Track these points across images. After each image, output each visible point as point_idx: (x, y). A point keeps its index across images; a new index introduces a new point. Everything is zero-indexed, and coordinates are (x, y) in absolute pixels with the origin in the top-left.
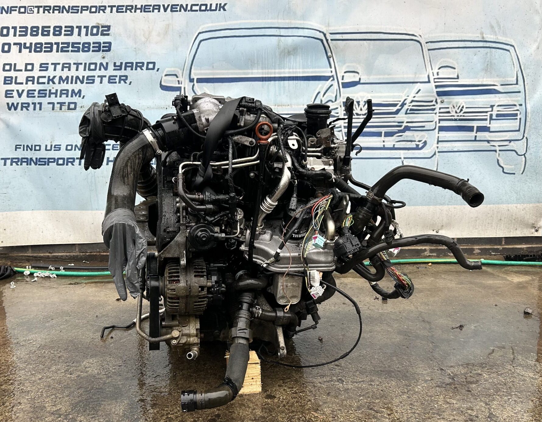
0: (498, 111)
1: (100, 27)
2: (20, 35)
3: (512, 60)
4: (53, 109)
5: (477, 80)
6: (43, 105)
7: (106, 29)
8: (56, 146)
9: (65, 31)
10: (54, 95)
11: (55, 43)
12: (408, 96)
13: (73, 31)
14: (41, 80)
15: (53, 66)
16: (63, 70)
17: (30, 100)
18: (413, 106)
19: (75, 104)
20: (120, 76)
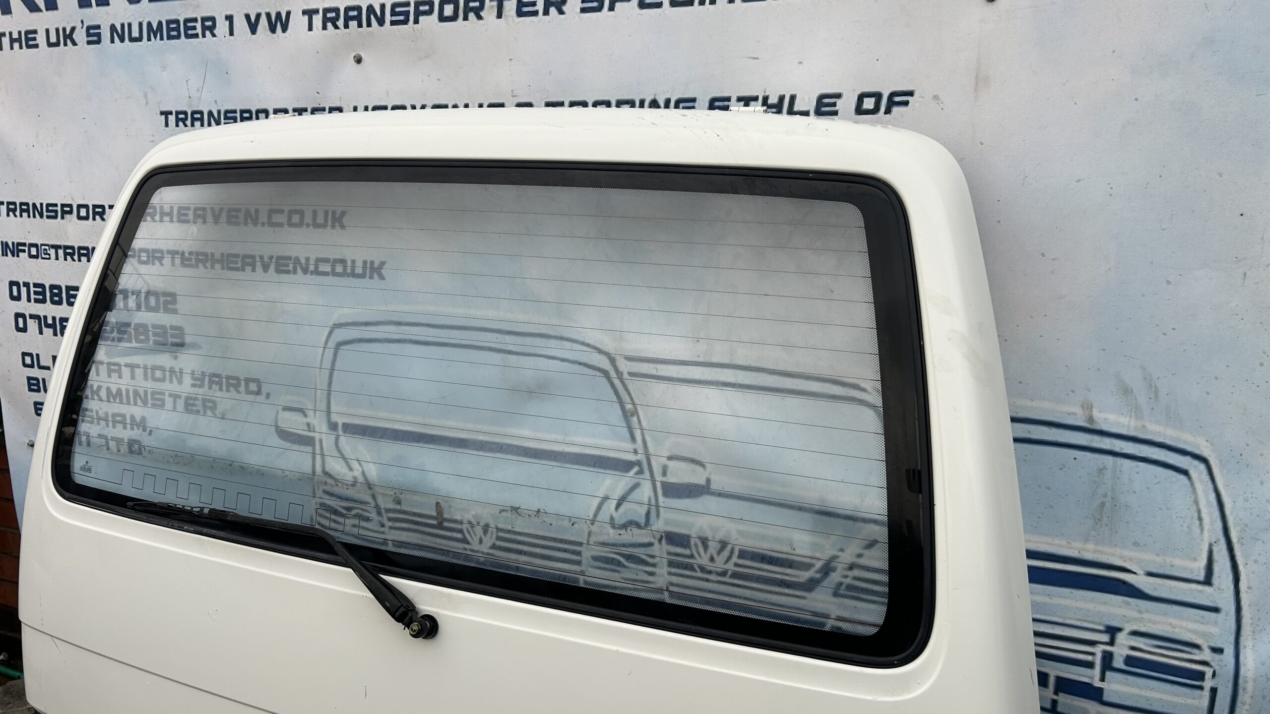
0: (1133, 648)
1: (161, 295)
2: (36, 301)
3: (1196, 502)
5: (1064, 543)
7: (170, 299)
12: (842, 550)
18: (855, 578)
20: (204, 401)
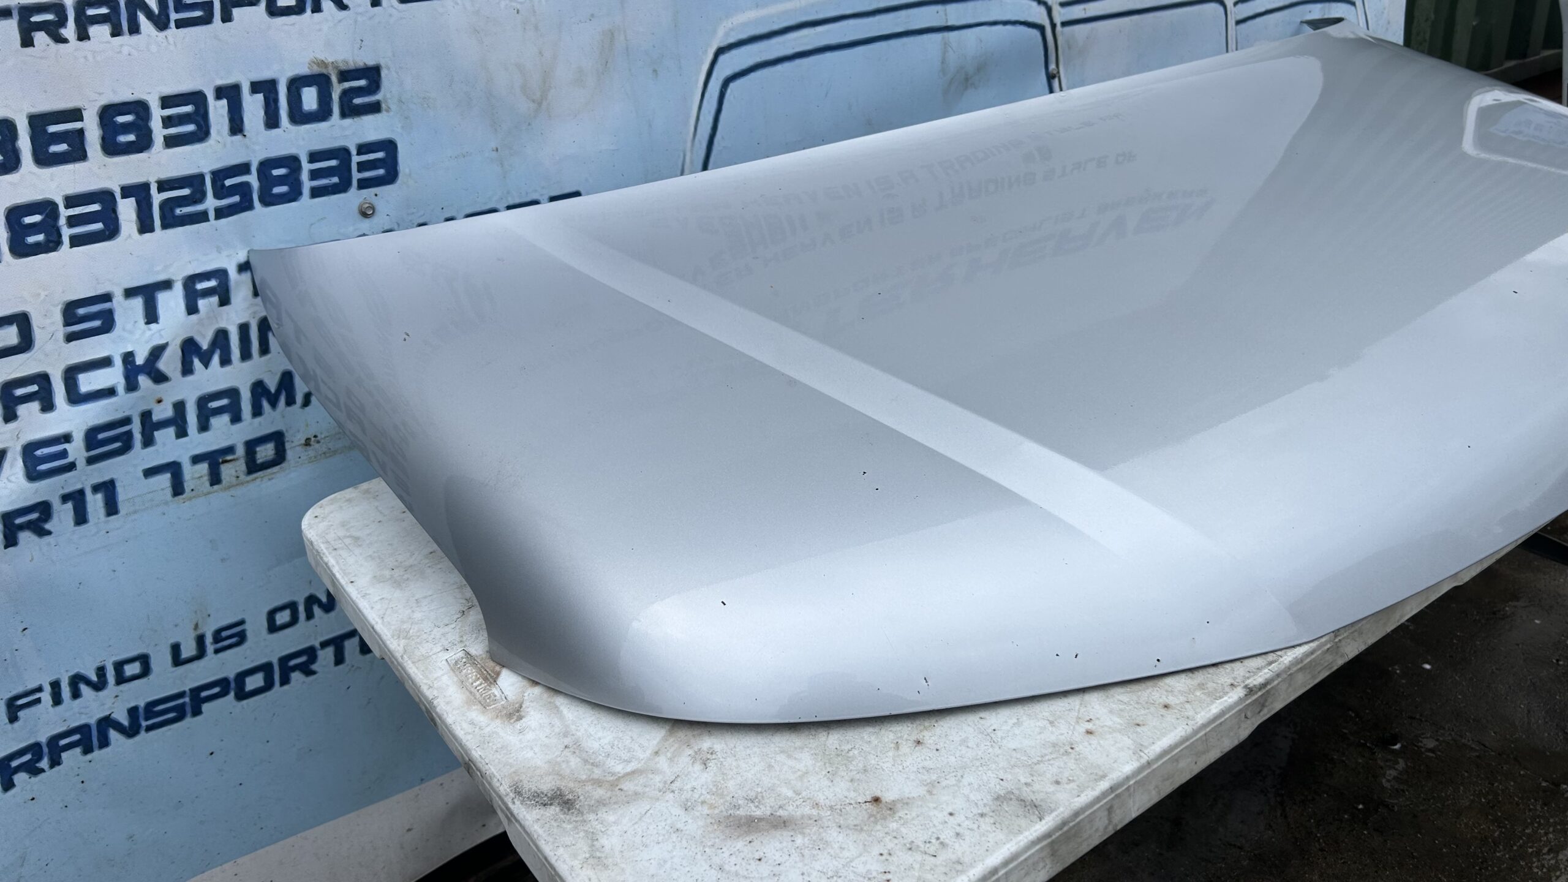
1: (334, 79)
4: (178, 489)
6: (119, 489)
7: (362, 83)
8: (224, 634)
9: (168, 122)
10: (171, 431)
11: (127, 192)
13: (205, 116)
14: (88, 382)
15: (138, 303)
16: (192, 309)
17: (49, 489)
19: (278, 438)
